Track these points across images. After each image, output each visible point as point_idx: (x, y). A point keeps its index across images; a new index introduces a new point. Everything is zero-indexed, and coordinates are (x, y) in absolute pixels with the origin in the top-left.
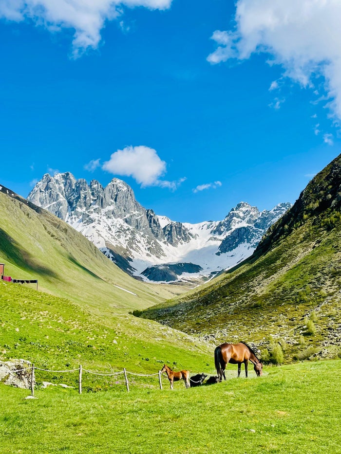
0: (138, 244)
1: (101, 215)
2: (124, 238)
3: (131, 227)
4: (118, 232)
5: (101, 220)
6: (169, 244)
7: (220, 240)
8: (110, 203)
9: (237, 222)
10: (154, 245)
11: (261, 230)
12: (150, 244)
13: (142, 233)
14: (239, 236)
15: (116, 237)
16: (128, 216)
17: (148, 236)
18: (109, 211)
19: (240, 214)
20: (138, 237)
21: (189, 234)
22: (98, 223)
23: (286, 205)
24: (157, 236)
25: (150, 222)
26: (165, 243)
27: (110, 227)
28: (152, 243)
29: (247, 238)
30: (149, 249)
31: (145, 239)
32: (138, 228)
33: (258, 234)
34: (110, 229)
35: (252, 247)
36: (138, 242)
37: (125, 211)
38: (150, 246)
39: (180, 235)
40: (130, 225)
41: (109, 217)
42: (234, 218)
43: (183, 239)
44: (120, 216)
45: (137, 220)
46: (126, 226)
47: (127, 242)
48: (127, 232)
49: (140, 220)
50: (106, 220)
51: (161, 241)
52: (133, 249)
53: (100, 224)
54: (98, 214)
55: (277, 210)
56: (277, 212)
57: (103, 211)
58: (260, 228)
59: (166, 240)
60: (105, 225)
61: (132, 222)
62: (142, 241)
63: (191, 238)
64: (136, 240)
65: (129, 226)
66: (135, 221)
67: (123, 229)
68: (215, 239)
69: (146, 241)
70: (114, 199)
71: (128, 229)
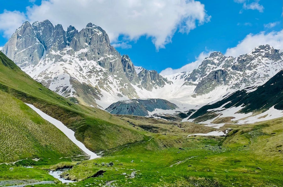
0: (110, 85)
1: (74, 56)
2: (95, 78)
3: (103, 69)
4: (89, 72)
5: (73, 61)
6: (143, 88)
7: (195, 85)
8: (84, 46)
9: (211, 68)
10: (127, 87)
11: (239, 72)
12: (123, 86)
13: (116, 76)
14: (215, 79)
15: (86, 77)
16: (102, 58)
17: (121, 79)
18: (82, 53)
19: (214, 61)
20: (110, 78)
21: (164, 79)
22: (69, 63)
23: (265, 47)
24: (131, 80)
25: (125, 66)
26: (139, 86)
27: (82, 68)
28: (124, 85)
29: (224, 80)
30: (121, 90)
31: (117, 81)
32: (111, 71)
33: (236, 76)
34: (81, 70)
35: (231, 88)
36: (110, 83)
37: (99, 54)
38: (123, 87)
39: (155, 81)
40: (104, 68)
41: (82, 59)
42: (209, 65)
43: (157, 83)
44: (94, 59)
45: (111, 63)
46: (98, 67)
47: (98, 82)
48: (100, 74)
49: (113, 63)
50: (79, 62)
51: (135, 84)
52: (104, 89)
53: (71, 64)
54: (71, 56)
55: (255, 52)
56: (256, 54)
57: (76, 54)
58: (238, 71)
59: (140, 84)
60: (77, 65)
61: (106, 64)
62: (114, 83)
63: (166, 83)
64: (108, 81)
65: (102, 68)
66: (109, 65)
67: (95, 70)
68: (190, 84)
69: (119, 83)
70: (88, 43)
71: (101, 71)
